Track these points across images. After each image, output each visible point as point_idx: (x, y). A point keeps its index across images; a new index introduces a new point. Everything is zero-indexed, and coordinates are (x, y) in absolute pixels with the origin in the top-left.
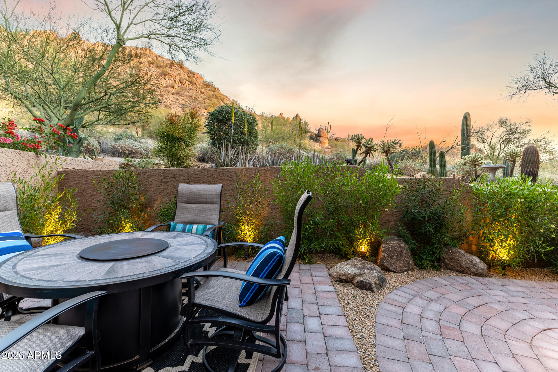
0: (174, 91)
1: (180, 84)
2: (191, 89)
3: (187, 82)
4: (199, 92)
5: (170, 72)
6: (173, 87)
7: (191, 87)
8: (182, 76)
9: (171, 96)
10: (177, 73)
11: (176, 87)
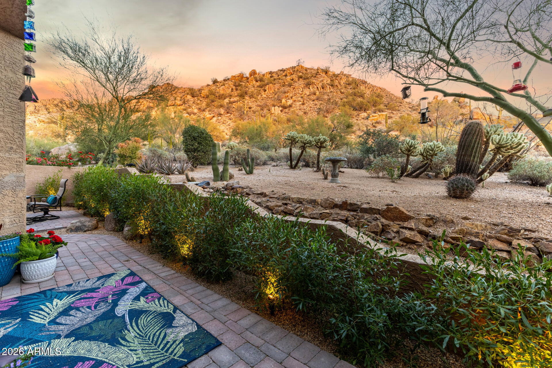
0: (314, 97)
1: (322, 90)
2: (331, 92)
3: (328, 87)
4: (339, 93)
5: (314, 81)
6: (315, 94)
7: (332, 90)
8: (325, 81)
9: (312, 102)
10: (321, 80)
11: (318, 93)
